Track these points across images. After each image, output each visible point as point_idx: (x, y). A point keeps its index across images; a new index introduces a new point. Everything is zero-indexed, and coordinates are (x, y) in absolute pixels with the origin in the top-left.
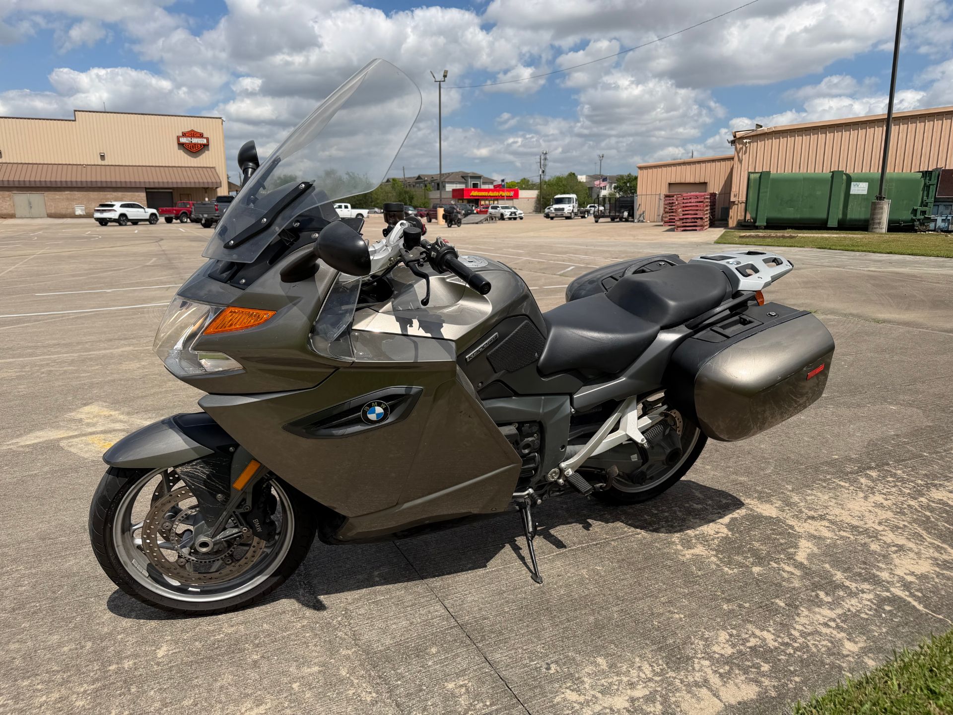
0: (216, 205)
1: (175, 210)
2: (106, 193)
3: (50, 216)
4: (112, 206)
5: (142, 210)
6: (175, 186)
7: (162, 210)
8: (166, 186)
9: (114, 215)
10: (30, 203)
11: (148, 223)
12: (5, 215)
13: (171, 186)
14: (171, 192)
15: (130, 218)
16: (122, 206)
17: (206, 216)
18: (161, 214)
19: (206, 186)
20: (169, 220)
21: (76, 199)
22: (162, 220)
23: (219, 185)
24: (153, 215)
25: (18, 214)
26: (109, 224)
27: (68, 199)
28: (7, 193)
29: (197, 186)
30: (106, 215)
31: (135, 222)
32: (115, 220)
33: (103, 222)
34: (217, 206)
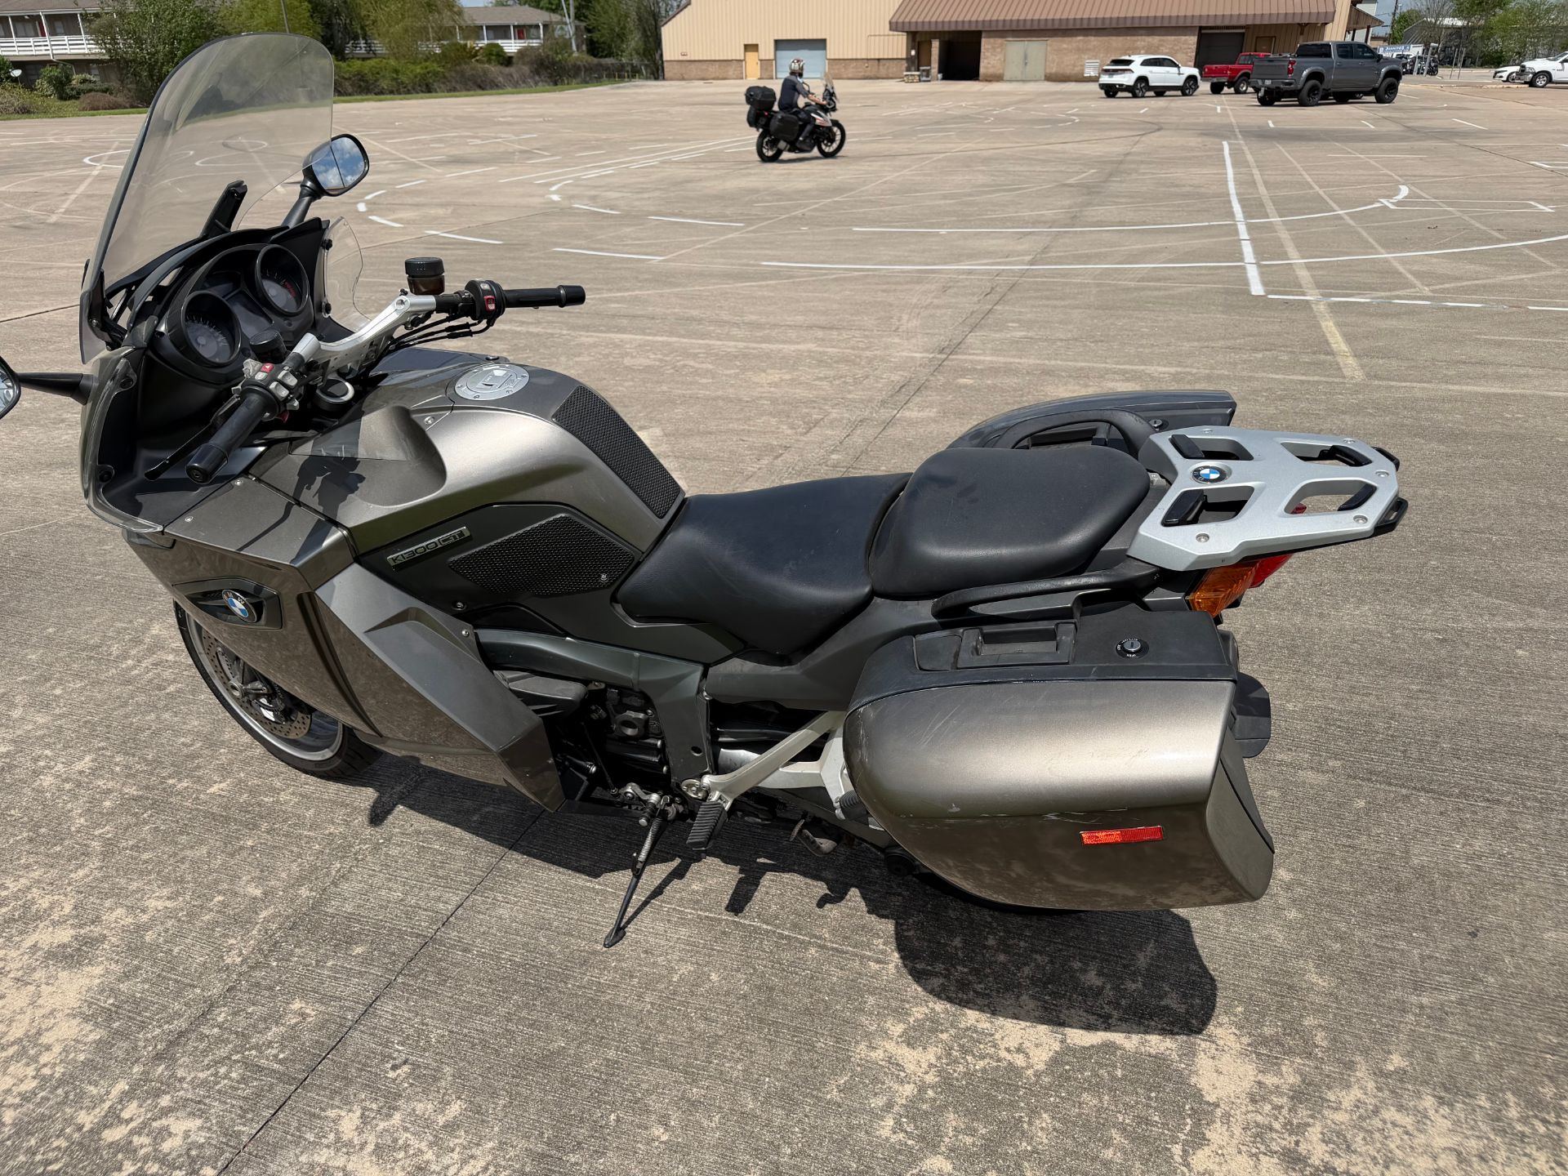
0: (1290, 63)
1: (1231, 70)
2: (1135, 38)
3: (1050, 78)
4: (1129, 62)
5: (1175, 70)
6: (1250, 22)
7: (1209, 69)
8: (1234, 23)
9: (1127, 79)
10: (1026, 57)
11: (1179, 93)
12: (991, 76)
13: (1242, 22)
14: (1243, 34)
15: (1152, 84)
16: (1146, 63)
17: (1268, 82)
18: (1204, 77)
19: (1305, 21)
20: (1216, 89)
21: (1089, 50)
22: (1205, 86)
23: (1329, 18)
24: (1192, 78)
25: (1007, 77)
26: (1120, 94)
27: (1078, 50)
28: (999, 41)
29: (1289, 21)
30: (1117, 79)
31: (1160, 92)
32: (1128, 89)
33: (1111, 91)
34: (1292, 63)
